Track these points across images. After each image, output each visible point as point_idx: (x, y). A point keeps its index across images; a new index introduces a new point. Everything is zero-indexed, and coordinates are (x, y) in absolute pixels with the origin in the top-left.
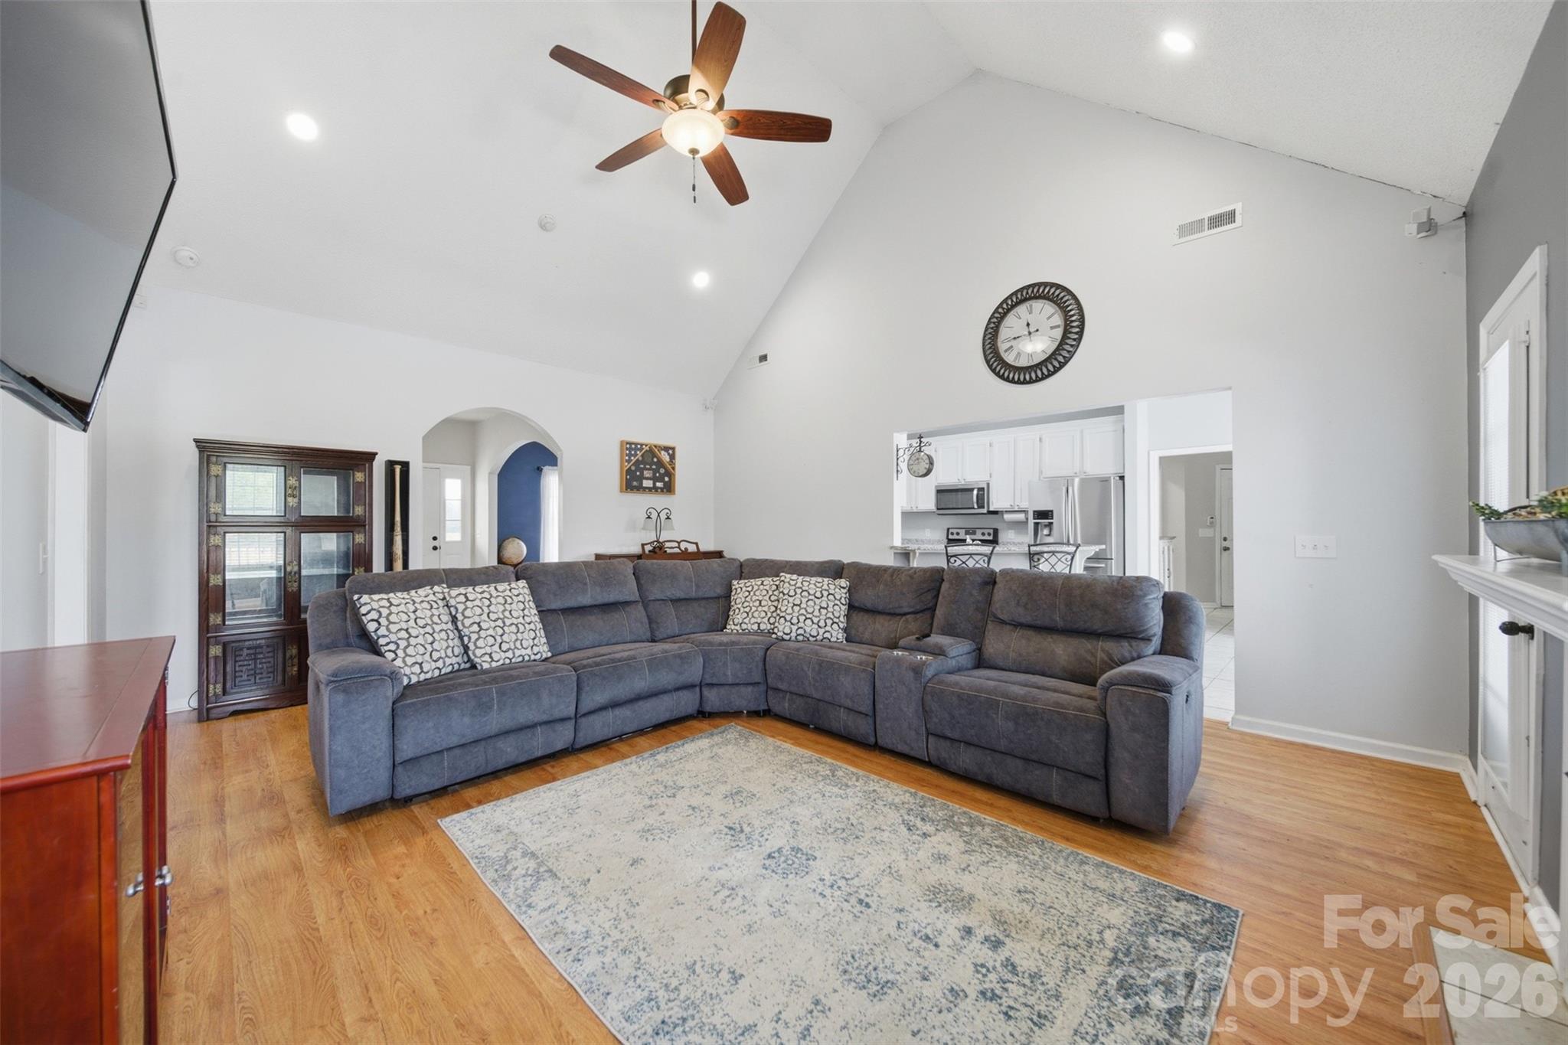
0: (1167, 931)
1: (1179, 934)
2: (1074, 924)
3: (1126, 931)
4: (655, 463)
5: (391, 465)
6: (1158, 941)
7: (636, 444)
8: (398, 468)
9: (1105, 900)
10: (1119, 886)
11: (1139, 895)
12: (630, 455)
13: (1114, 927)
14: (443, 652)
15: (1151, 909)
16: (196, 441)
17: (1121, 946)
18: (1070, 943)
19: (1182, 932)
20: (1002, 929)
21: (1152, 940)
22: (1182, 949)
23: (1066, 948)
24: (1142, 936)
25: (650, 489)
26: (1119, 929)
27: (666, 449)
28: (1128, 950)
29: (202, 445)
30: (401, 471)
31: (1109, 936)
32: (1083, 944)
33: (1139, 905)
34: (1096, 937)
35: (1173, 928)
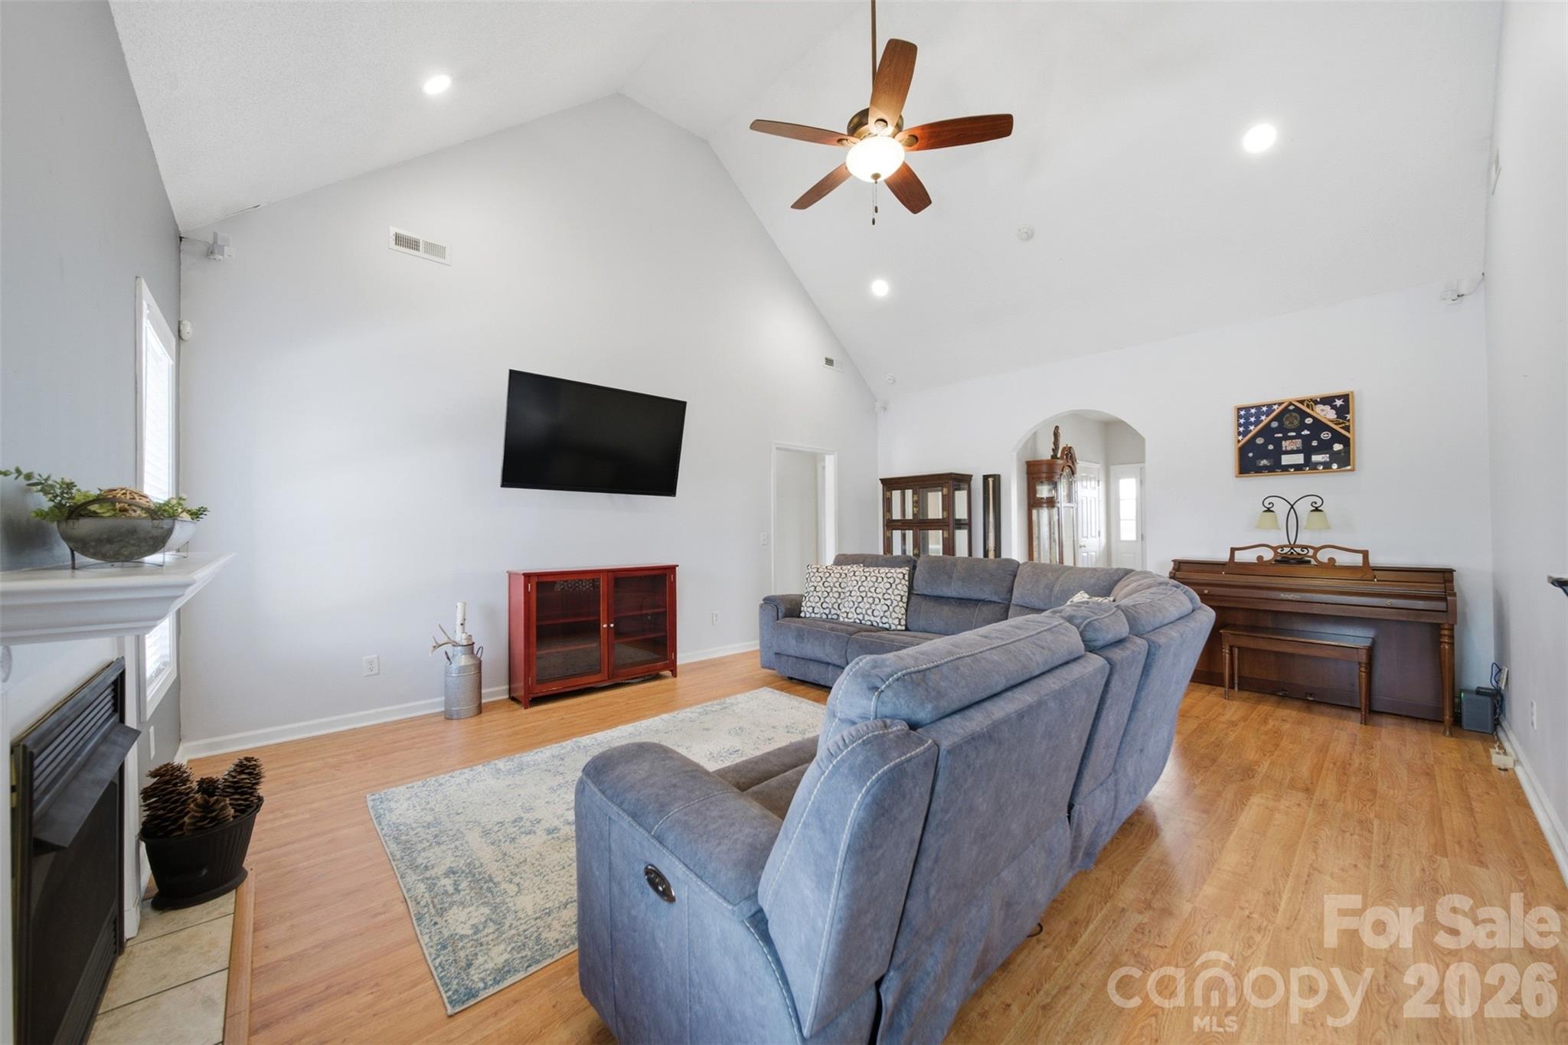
0: (484, 927)
1: (475, 933)
2: (537, 874)
3: (507, 900)
4: (1307, 427)
5: (986, 478)
6: (482, 914)
7: (1258, 407)
8: (991, 480)
9: (547, 906)
10: (556, 924)
11: (536, 934)
12: (1247, 424)
13: (516, 895)
14: (830, 605)
15: (513, 932)
16: (880, 479)
17: (497, 889)
18: (523, 864)
19: (475, 937)
20: (561, 838)
21: (486, 910)
22: (462, 925)
23: (521, 860)
24: (495, 909)
25: (1298, 468)
26: (512, 897)
27: (1327, 401)
28: (491, 891)
29: (884, 481)
30: (994, 482)
31: (512, 889)
32: (517, 870)
33: (524, 927)
34: (517, 880)
35: (484, 933)
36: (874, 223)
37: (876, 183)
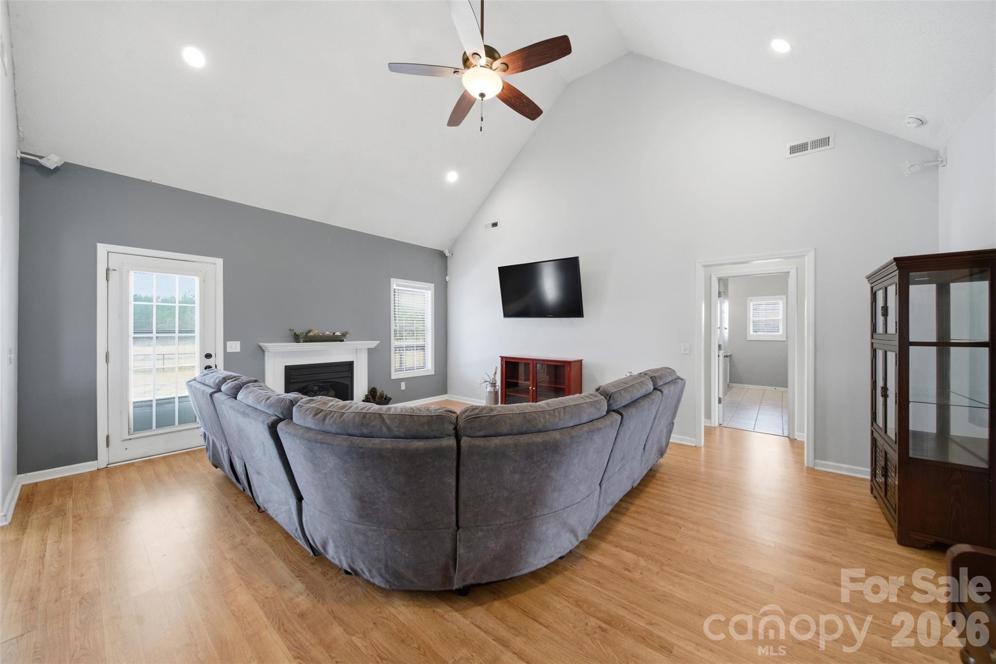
36: (482, 120)
37: (482, 100)
